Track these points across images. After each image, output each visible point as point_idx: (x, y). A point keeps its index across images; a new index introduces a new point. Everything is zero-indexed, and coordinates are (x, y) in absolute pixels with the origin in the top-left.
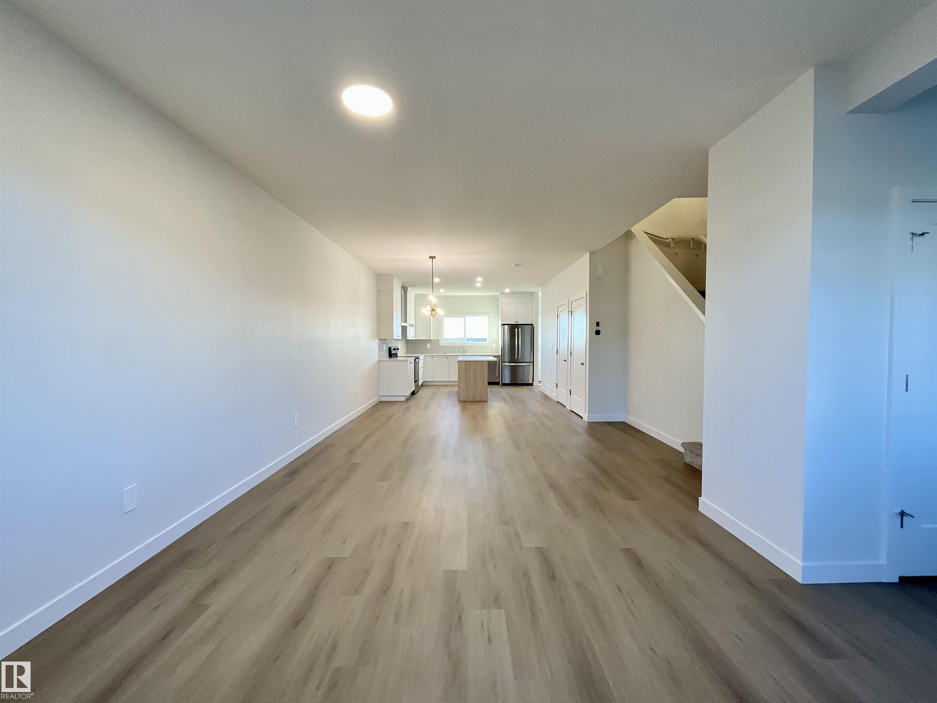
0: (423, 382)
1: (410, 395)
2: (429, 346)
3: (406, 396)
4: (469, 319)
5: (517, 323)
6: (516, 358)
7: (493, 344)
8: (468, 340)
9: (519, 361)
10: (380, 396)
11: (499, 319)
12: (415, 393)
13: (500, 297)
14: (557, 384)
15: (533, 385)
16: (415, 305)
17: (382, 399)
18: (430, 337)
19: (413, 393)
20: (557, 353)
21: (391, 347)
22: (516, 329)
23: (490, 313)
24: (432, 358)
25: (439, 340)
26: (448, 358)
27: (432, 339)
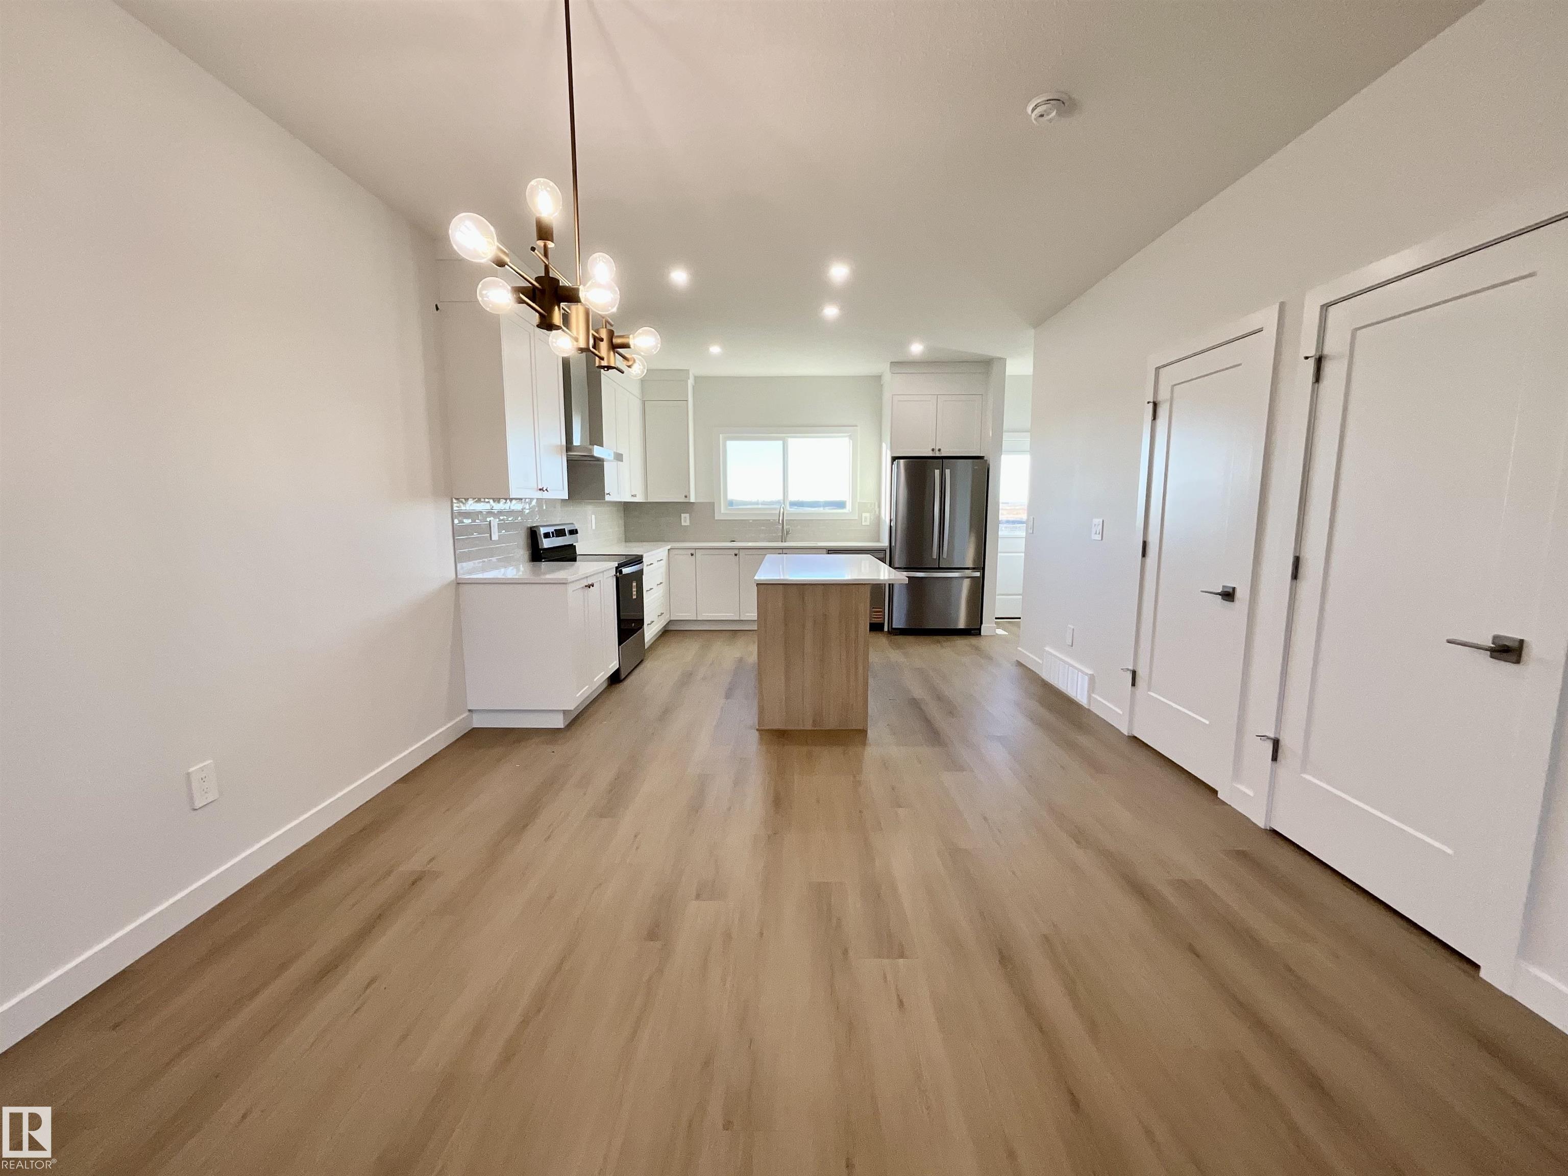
0: (669, 622)
1: (605, 685)
2: (685, 520)
3: (565, 712)
4: (797, 444)
5: (938, 454)
6: (935, 556)
7: (864, 515)
8: (793, 504)
9: (940, 566)
10: (470, 711)
11: (884, 445)
12: (623, 676)
13: (887, 377)
14: (1134, 673)
15: (980, 634)
16: (644, 403)
17: (479, 722)
18: (686, 497)
19: (615, 679)
20: (1144, 554)
21: (537, 527)
22: (937, 472)
23: (856, 426)
24: (692, 555)
25: (714, 503)
26: (738, 556)
27: (696, 499)
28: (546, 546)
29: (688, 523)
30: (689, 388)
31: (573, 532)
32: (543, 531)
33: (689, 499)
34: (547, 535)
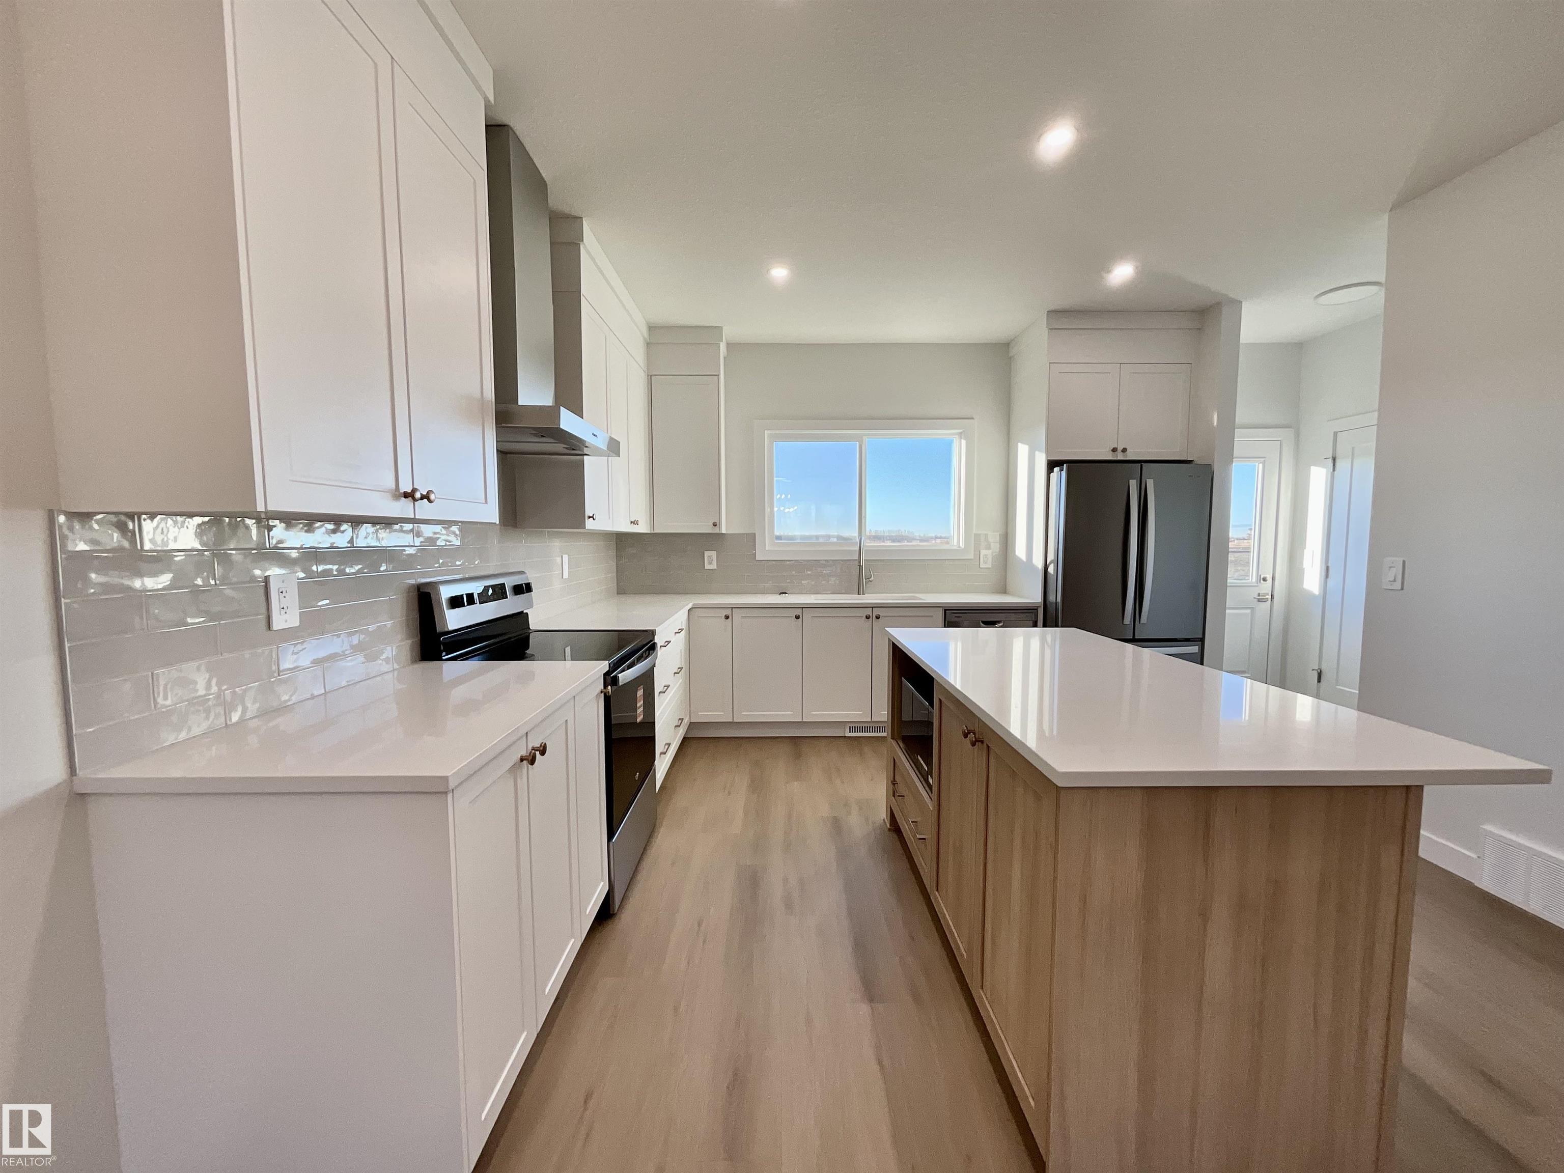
0: (691, 730)
2: (711, 560)
5: (1120, 457)
6: (1127, 619)
7: (983, 552)
9: (1136, 637)
12: (616, 903)
16: (650, 377)
18: (715, 525)
21: (432, 584)
22: (1133, 484)
23: (972, 418)
24: (727, 617)
25: (755, 534)
26: (800, 619)
27: (726, 530)
28: (451, 626)
29: (714, 566)
30: (721, 357)
31: (523, 589)
32: (446, 592)
33: (720, 528)
34: (456, 602)
